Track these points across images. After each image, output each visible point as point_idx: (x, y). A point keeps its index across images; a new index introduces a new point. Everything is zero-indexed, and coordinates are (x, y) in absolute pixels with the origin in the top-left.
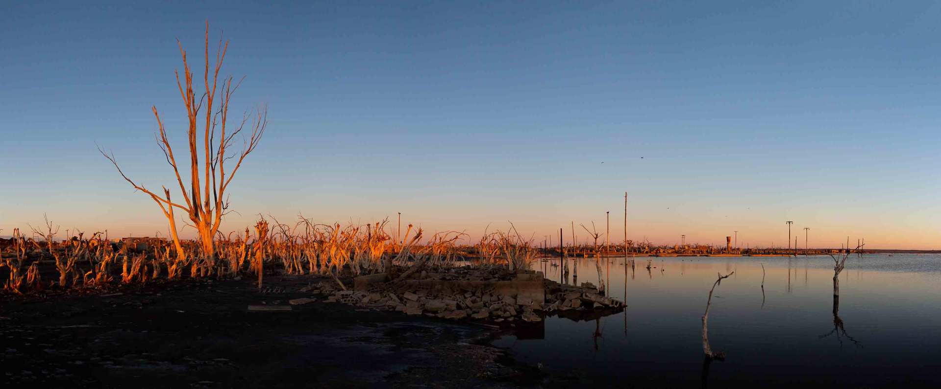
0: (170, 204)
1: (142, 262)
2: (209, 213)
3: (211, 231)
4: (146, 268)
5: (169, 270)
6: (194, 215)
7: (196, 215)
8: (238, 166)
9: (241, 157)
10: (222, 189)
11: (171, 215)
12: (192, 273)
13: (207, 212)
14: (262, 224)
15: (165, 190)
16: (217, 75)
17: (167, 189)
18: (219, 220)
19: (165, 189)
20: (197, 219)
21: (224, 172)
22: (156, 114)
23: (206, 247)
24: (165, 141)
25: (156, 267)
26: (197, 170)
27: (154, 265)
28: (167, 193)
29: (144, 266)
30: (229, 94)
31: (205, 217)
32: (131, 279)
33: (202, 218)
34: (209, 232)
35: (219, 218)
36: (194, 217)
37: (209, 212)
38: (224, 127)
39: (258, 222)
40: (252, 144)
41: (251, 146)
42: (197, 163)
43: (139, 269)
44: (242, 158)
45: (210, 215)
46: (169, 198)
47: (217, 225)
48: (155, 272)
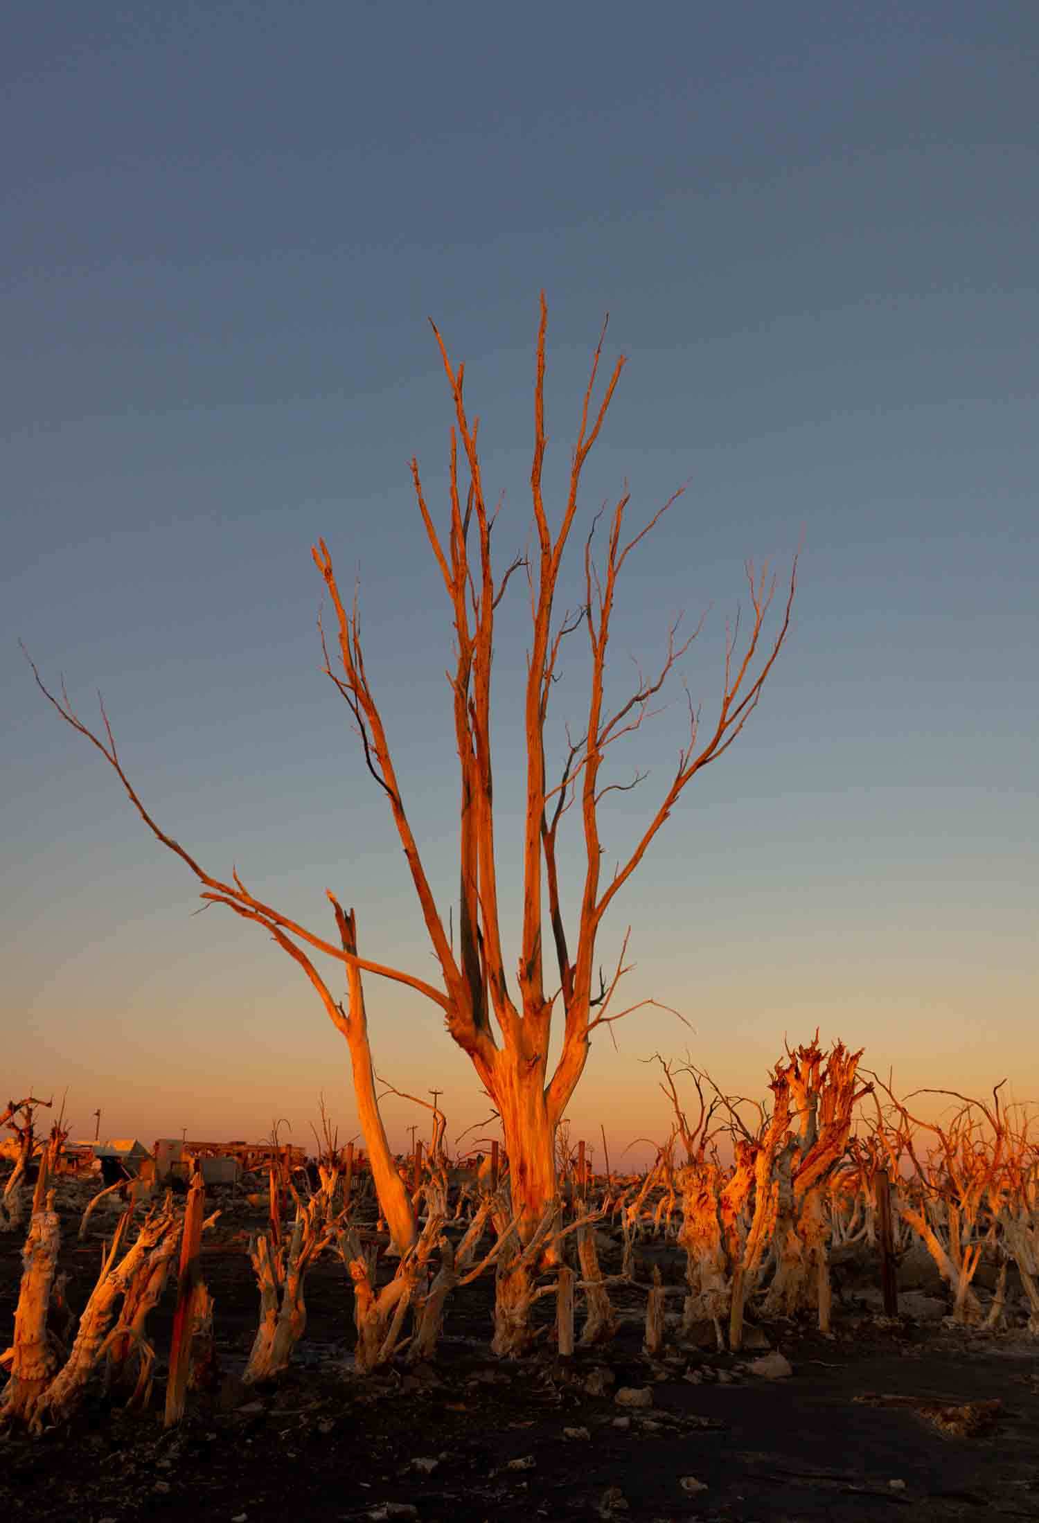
0: (356, 966)
1: (173, 1256)
2: (537, 1013)
3: (546, 1093)
4: (202, 1302)
5: (362, 1317)
6: (469, 1016)
7: (480, 1019)
8: (664, 815)
9: (679, 778)
10: (592, 913)
11: (356, 1022)
12: (501, 1327)
13: (527, 1004)
14: (818, 1058)
15: (339, 913)
16: (579, 466)
17: (346, 908)
18: (583, 1046)
19: (337, 907)
20: (482, 1038)
21: (602, 840)
22: (328, 573)
23: (522, 1170)
24: (358, 686)
25: (280, 1293)
26: (487, 820)
27: (265, 1279)
28: (347, 924)
29: (189, 1288)
30: (621, 546)
31: (516, 1028)
32: (68, 1400)
33: (506, 1032)
34: (539, 1099)
35: (578, 1032)
36: (469, 1029)
37: (539, 1008)
38: (599, 666)
39: (794, 1047)
40: (723, 725)
41: (720, 732)
42: (488, 792)
43: (150, 1317)
44: (680, 781)
45: (543, 1020)
46: (350, 946)
47: (572, 1069)
48: (267, 1332)
